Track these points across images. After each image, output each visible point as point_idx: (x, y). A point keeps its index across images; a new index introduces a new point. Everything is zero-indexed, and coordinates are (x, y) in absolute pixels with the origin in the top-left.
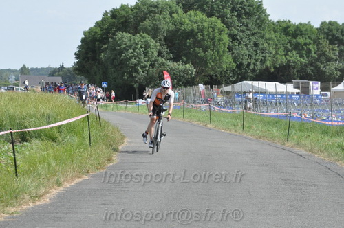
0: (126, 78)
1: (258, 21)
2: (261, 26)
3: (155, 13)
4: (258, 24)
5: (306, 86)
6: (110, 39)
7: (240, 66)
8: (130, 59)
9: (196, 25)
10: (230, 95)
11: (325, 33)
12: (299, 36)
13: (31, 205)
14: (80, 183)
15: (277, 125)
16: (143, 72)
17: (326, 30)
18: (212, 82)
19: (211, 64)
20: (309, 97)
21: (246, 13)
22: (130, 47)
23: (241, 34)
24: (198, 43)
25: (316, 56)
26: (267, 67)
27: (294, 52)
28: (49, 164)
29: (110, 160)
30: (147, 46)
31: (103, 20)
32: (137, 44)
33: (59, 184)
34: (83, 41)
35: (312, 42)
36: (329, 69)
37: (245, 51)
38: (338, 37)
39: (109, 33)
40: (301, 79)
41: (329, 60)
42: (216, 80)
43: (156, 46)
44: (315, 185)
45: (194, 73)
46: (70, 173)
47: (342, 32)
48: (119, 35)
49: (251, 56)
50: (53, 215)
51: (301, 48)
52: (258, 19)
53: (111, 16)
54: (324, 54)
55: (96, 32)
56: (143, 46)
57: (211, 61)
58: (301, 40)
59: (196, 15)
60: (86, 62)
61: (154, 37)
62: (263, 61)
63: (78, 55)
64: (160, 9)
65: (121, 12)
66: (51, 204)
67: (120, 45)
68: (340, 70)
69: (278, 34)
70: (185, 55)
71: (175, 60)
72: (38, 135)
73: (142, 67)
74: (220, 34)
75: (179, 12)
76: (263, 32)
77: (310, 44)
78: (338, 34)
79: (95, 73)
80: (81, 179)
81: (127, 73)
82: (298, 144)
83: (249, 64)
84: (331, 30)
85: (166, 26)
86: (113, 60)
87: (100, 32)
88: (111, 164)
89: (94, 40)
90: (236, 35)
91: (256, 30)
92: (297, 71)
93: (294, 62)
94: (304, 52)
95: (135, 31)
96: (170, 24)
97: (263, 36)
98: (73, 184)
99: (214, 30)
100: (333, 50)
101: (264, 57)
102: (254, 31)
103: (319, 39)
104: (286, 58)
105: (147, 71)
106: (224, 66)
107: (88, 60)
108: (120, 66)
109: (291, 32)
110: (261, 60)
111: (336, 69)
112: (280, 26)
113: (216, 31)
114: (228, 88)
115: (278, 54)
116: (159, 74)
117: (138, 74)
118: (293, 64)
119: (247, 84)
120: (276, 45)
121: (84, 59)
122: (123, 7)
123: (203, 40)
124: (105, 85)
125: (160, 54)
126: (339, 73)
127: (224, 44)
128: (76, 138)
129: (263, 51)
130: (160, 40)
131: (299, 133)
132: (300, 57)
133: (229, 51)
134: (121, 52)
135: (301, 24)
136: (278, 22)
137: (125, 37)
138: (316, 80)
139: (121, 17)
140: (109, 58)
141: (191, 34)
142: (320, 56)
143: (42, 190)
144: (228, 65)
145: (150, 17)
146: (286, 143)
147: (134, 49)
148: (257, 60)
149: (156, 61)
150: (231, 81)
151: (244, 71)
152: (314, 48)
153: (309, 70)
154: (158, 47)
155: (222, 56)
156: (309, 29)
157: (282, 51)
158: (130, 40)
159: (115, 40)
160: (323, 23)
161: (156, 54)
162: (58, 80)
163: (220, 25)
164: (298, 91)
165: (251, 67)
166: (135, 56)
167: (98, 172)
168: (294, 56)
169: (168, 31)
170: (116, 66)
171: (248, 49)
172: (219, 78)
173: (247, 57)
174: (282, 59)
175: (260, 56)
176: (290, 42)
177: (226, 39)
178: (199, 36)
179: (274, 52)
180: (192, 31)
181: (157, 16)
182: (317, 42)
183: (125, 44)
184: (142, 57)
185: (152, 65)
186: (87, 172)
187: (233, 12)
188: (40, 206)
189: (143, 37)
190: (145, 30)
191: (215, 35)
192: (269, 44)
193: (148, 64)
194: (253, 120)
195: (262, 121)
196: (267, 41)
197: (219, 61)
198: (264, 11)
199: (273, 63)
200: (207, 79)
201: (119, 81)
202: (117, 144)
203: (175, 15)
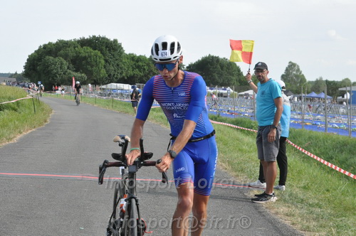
0: (50, 79)
2: (120, 56)
3: (66, 47)
6: (42, 60)
7: (109, 75)
8: (53, 70)
9: (87, 54)
10: (105, 90)
12: (139, 62)
13: (7, 143)
14: (31, 133)
15: (129, 106)
16: (60, 77)
18: (95, 83)
19: (95, 74)
21: (113, 49)
22: (53, 64)
23: (111, 59)
24: (88, 63)
25: (148, 72)
26: (123, 77)
27: (137, 70)
28: (14, 123)
29: (45, 121)
30: (62, 64)
31: (39, 49)
32: (57, 63)
33: (20, 133)
34: (28, 60)
37: (112, 68)
39: (42, 57)
42: (97, 82)
43: (66, 64)
45: (86, 78)
46: (26, 127)
48: (47, 57)
49: (115, 71)
51: (140, 68)
52: (119, 52)
53: (43, 48)
54: (152, 71)
55: (35, 56)
56: (60, 64)
58: (140, 64)
59: (87, 49)
61: (65, 59)
62: (121, 74)
63: (25, 67)
64: (69, 45)
65: (48, 46)
67: (47, 63)
69: (129, 60)
70: (82, 69)
71: (76, 71)
72: (8, 107)
73: (59, 75)
75: (79, 47)
76: (121, 59)
77: (145, 66)
79: (34, 77)
80: (31, 131)
81: (51, 77)
83: (114, 75)
87: (37, 56)
89: (34, 60)
90: (108, 60)
92: (138, 79)
94: (142, 70)
95: (56, 56)
96: (74, 53)
97: (121, 61)
98: (27, 133)
99: (96, 57)
101: (122, 71)
102: (117, 58)
104: (133, 73)
105: (62, 76)
107: (31, 70)
108: (48, 74)
109: (136, 59)
112: (130, 56)
113: (98, 57)
114: (104, 87)
115: (129, 70)
117: (57, 78)
118: (136, 76)
119: (113, 85)
120: (128, 66)
121: (28, 69)
122: (50, 44)
123: (91, 61)
124: (39, 83)
125: (68, 68)
127: (102, 64)
128: (27, 111)
129: (121, 68)
130: (69, 61)
132: (140, 72)
133: (104, 68)
134: (48, 67)
135: (140, 56)
136: (129, 54)
137: (50, 58)
139: (48, 49)
140: (42, 69)
141: (85, 58)
142: (150, 72)
143: (12, 136)
144: (103, 75)
145: (64, 49)
148: (118, 73)
149: (66, 71)
150: (105, 83)
151: (112, 78)
152: (147, 68)
153: (144, 79)
154: (68, 65)
155: (100, 70)
156: (144, 58)
157: (131, 69)
158: (53, 60)
159: (45, 60)
161: (66, 68)
162: (15, 80)
163: (99, 53)
165: (116, 76)
166: (55, 68)
167: (40, 127)
168: (137, 72)
169: (73, 56)
170: (46, 73)
171: (114, 67)
172: (99, 81)
173: (113, 71)
174: (131, 73)
175: (120, 71)
176: (135, 64)
177: (103, 62)
178: (89, 60)
179: (127, 69)
181: (67, 49)
182: (148, 65)
183: (50, 62)
184: (59, 69)
185: (64, 74)
186: (35, 127)
187: (106, 48)
188: (12, 144)
189: (60, 59)
190: (61, 56)
191: (97, 59)
192: (124, 65)
193: (62, 73)
194: (117, 103)
195: (121, 103)
196: (124, 63)
197: (99, 72)
198: (122, 48)
199: (126, 74)
200: (93, 82)
201: (47, 81)
202: (49, 113)
203: (76, 49)
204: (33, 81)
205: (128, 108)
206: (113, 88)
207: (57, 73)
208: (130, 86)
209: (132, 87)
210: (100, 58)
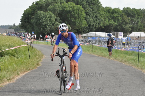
0: (42, 30)
1: (97, 7)
2: (98, 9)
3: (54, 3)
4: (97, 8)
5: (117, 34)
6: (35, 14)
7: (89, 26)
8: (43, 22)
9: (71, 8)
10: (86, 38)
11: (125, 12)
12: (114, 13)
13: (8, 83)
14: (27, 74)
15: (106, 50)
16: (49, 28)
17: (125, 11)
18: (78, 32)
19: (77, 25)
20: (118, 39)
21: (92, 4)
22: (43, 17)
23: (90, 12)
24: (72, 16)
25: (121, 22)
26: (101, 26)
27: (112, 20)
28: (13, 66)
30: (51, 17)
31: (32, 5)
32: (46, 16)
33: (18, 74)
34: (23, 14)
35: (120, 16)
36: (127, 27)
37: (91, 19)
38: (131, 14)
39: (35, 11)
40: (115, 31)
41: (127, 23)
42: (79, 31)
43: (54, 17)
44: (124, 76)
45: (70, 28)
46: (23, 70)
47: (132, 12)
48: (39, 12)
49: (94, 22)
50: (17, 87)
51: (115, 18)
52: (97, 6)
53: (36, 4)
54: (125, 21)
55: (29, 11)
56: (49, 17)
57: (77, 23)
58: (115, 15)
59: (71, 4)
60: (25, 23)
61: (54, 13)
62: (99, 24)
63: (22, 20)
64: (56, 1)
65: (40, 2)
66: (16, 83)
67: (39, 16)
68: (131, 28)
69: (106, 13)
70: (67, 21)
72: (8, 53)
73: (48, 26)
74: (81, 12)
75: (64, 3)
76: (99, 11)
77: (119, 17)
78: (130, 13)
79: (29, 28)
80: (27, 72)
81: (42, 28)
82: (115, 58)
83: (93, 25)
84: (127, 11)
85: (59, 8)
86: (37, 22)
87: (31, 11)
88: (39, 66)
89: (28, 14)
90: (88, 13)
91: (96, 10)
92: (113, 28)
93: (112, 24)
94: (116, 20)
95: (46, 10)
96: (61, 8)
97: (99, 13)
98: (24, 74)
99: (78, 11)
100: (128, 19)
101: (100, 22)
102: (96, 11)
103: (123, 15)
104: (109, 23)
105: (51, 27)
106: (83, 26)
107: (26, 22)
108: (39, 25)
109: (111, 12)
110: (99, 23)
111: (130, 27)
112: (106, 9)
113: (80, 11)
114: (85, 35)
115: (105, 21)
116: (56, 29)
117: (47, 28)
118: (112, 25)
119: (93, 34)
120: (105, 17)
121: (24, 22)
123: (74, 14)
124: (33, 33)
125: (56, 20)
126: (131, 29)
127: (83, 16)
128: (24, 57)
129: (99, 19)
130: (56, 14)
131: (115, 54)
132: (115, 22)
133: (85, 19)
134: (40, 19)
135: (115, 8)
136: (106, 7)
137: (41, 13)
138: (121, 32)
139: (39, 4)
140: (34, 22)
141: (69, 12)
142: (123, 22)
144: (85, 25)
145: (52, 5)
146: (111, 58)
147: (45, 18)
148: (97, 23)
149: (54, 23)
150: (86, 32)
151: (91, 28)
152: (120, 19)
153: (118, 28)
154: (55, 17)
155: (82, 21)
156: (118, 10)
157: (107, 20)
158: (44, 14)
159: (37, 14)
160: (124, 8)
161: (54, 20)
162: (13, 30)
163: (81, 8)
164: (114, 36)
165: (94, 26)
166: (45, 21)
167: (34, 70)
168: (112, 22)
169: (60, 11)
170: (38, 25)
171: (93, 18)
172: (81, 30)
173: (92, 22)
174: (107, 23)
175: (98, 22)
176: (110, 16)
177: (84, 14)
179: (104, 20)
180: (70, 11)
181: (55, 4)
182: (121, 16)
183: (42, 16)
184: (49, 21)
185: (53, 25)
186: (29, 70)
187: (87, 3)
188: (11, 83)
189: (49, 13)
190: (50, 10)
191: (79, 13)
192: (102, 16)
193: (51, 24)
194: (96, 48)
195: (99, 49)
196: (101, 15)
197: (81, 23)
198: (100, 3)
199: (104, 25)
200: (76, 31)
201: (39, 31)
202: (41, 58)
203: (62, 4)
204: (27, 32)
205: (105, 53)
206: (93, 35)
207: (47, 24)
208: (107, 34)
209: (108, 35)
210: (82, 11)
